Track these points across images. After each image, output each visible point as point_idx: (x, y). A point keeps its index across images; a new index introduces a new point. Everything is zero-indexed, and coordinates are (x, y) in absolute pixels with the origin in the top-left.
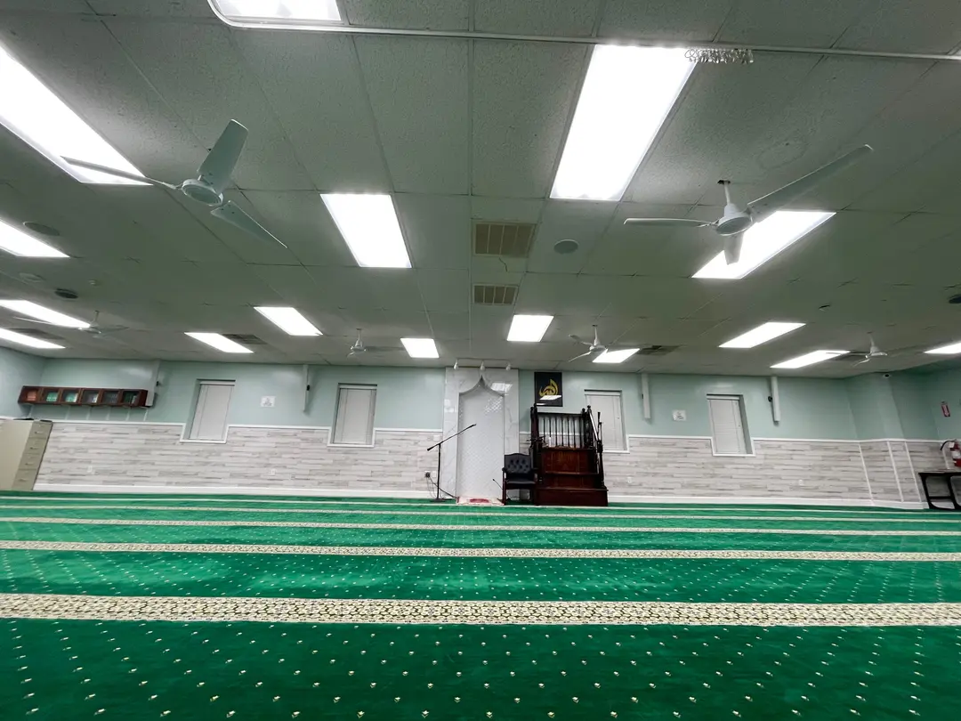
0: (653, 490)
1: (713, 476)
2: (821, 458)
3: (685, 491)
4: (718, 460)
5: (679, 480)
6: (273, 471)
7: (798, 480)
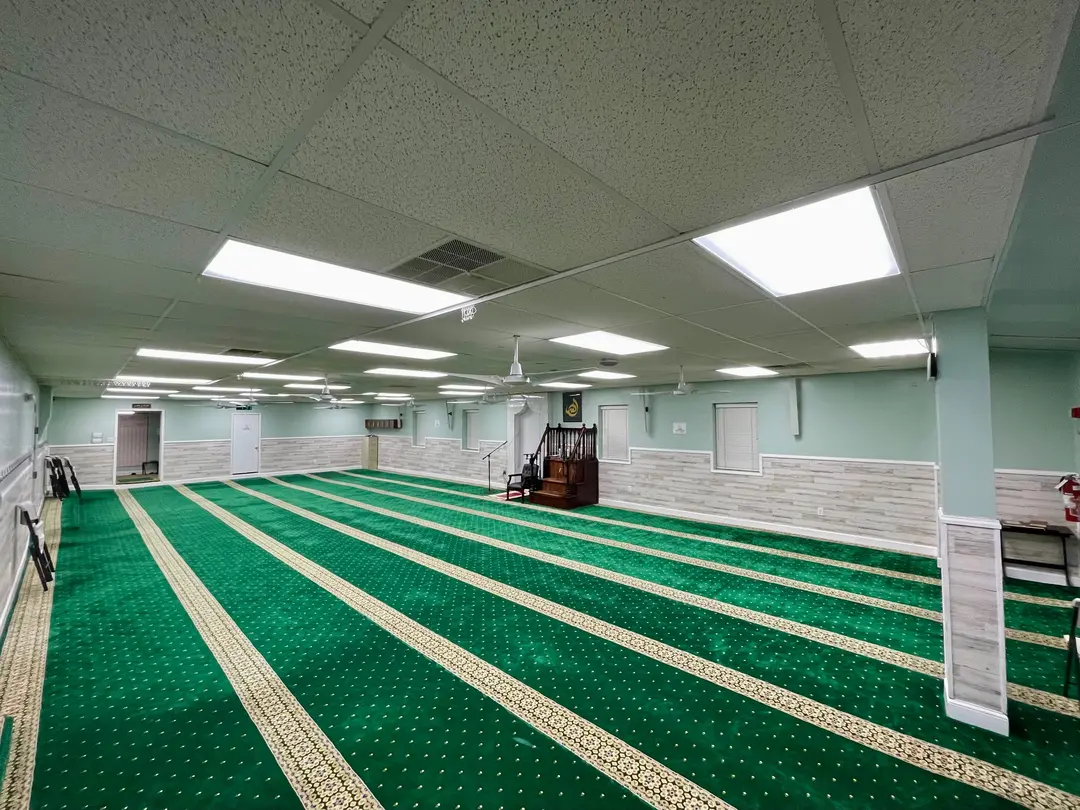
0: (651, 501)
1: (709, 493)
2: (858, 484)
3: (680, 504)
4: (717, 477)
5: (673, 493)
6: (443, 465)
7: (816, 508)
